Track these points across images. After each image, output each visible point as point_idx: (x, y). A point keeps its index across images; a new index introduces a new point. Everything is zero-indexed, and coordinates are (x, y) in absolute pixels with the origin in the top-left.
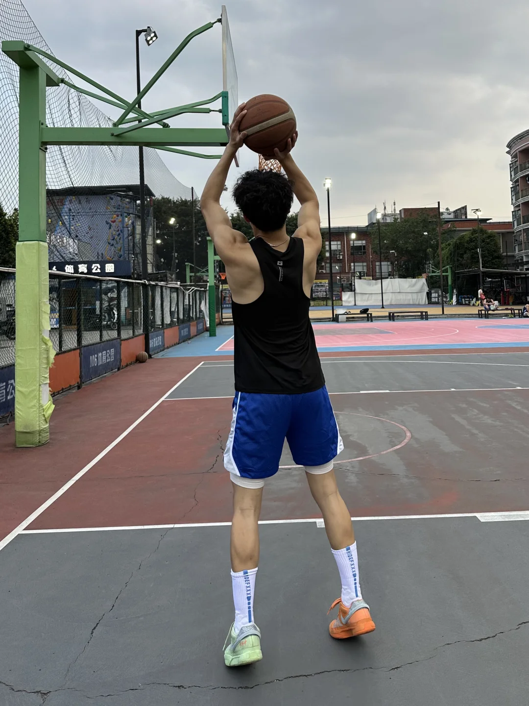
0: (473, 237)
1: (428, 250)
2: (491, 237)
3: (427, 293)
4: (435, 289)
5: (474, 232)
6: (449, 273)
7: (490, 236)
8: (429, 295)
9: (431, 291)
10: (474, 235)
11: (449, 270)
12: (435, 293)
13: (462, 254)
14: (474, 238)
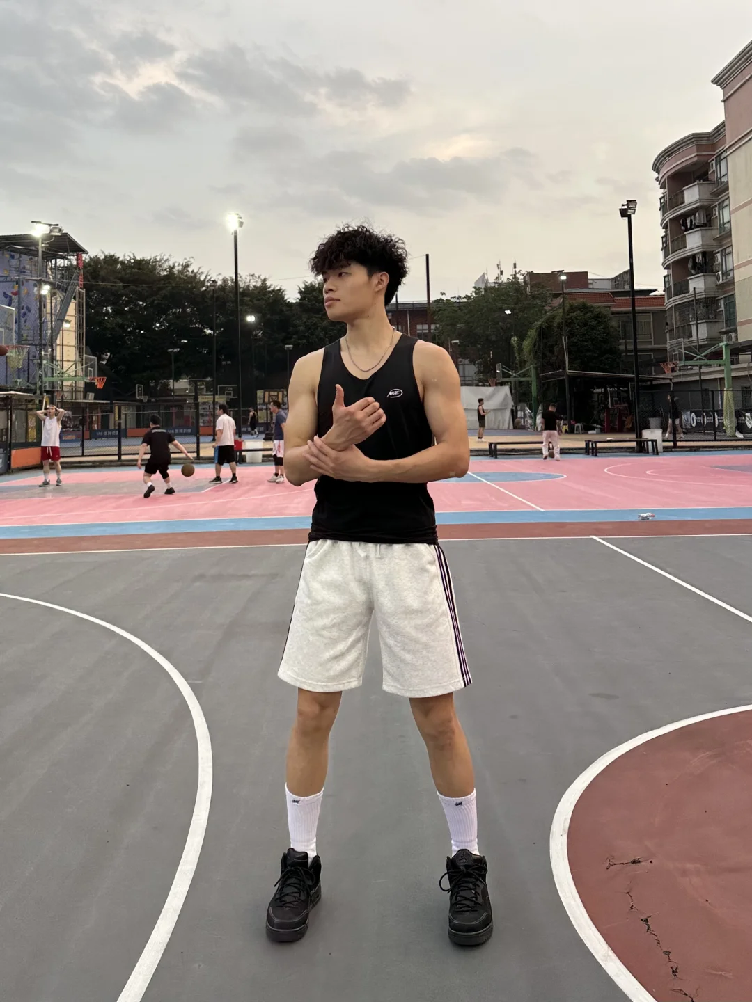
0: (568, 317)
1: (513, 339)
2: (601, 318)
3: (512, 411)
4: (521, 404)
5: (572, 309)
6: (533, 379)
7: (599, 317)
8: (514, 414)
9: (516, 408)
10: (571, 315)
11: (533, 373)
12: (521, 410)
13: (552, 346)
14: (569, 319)
